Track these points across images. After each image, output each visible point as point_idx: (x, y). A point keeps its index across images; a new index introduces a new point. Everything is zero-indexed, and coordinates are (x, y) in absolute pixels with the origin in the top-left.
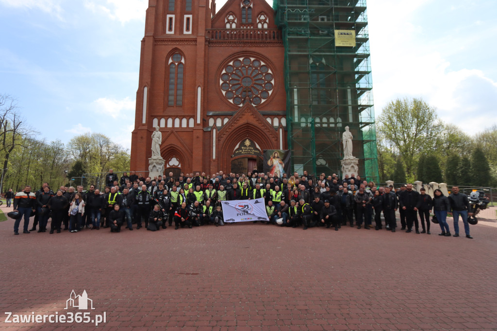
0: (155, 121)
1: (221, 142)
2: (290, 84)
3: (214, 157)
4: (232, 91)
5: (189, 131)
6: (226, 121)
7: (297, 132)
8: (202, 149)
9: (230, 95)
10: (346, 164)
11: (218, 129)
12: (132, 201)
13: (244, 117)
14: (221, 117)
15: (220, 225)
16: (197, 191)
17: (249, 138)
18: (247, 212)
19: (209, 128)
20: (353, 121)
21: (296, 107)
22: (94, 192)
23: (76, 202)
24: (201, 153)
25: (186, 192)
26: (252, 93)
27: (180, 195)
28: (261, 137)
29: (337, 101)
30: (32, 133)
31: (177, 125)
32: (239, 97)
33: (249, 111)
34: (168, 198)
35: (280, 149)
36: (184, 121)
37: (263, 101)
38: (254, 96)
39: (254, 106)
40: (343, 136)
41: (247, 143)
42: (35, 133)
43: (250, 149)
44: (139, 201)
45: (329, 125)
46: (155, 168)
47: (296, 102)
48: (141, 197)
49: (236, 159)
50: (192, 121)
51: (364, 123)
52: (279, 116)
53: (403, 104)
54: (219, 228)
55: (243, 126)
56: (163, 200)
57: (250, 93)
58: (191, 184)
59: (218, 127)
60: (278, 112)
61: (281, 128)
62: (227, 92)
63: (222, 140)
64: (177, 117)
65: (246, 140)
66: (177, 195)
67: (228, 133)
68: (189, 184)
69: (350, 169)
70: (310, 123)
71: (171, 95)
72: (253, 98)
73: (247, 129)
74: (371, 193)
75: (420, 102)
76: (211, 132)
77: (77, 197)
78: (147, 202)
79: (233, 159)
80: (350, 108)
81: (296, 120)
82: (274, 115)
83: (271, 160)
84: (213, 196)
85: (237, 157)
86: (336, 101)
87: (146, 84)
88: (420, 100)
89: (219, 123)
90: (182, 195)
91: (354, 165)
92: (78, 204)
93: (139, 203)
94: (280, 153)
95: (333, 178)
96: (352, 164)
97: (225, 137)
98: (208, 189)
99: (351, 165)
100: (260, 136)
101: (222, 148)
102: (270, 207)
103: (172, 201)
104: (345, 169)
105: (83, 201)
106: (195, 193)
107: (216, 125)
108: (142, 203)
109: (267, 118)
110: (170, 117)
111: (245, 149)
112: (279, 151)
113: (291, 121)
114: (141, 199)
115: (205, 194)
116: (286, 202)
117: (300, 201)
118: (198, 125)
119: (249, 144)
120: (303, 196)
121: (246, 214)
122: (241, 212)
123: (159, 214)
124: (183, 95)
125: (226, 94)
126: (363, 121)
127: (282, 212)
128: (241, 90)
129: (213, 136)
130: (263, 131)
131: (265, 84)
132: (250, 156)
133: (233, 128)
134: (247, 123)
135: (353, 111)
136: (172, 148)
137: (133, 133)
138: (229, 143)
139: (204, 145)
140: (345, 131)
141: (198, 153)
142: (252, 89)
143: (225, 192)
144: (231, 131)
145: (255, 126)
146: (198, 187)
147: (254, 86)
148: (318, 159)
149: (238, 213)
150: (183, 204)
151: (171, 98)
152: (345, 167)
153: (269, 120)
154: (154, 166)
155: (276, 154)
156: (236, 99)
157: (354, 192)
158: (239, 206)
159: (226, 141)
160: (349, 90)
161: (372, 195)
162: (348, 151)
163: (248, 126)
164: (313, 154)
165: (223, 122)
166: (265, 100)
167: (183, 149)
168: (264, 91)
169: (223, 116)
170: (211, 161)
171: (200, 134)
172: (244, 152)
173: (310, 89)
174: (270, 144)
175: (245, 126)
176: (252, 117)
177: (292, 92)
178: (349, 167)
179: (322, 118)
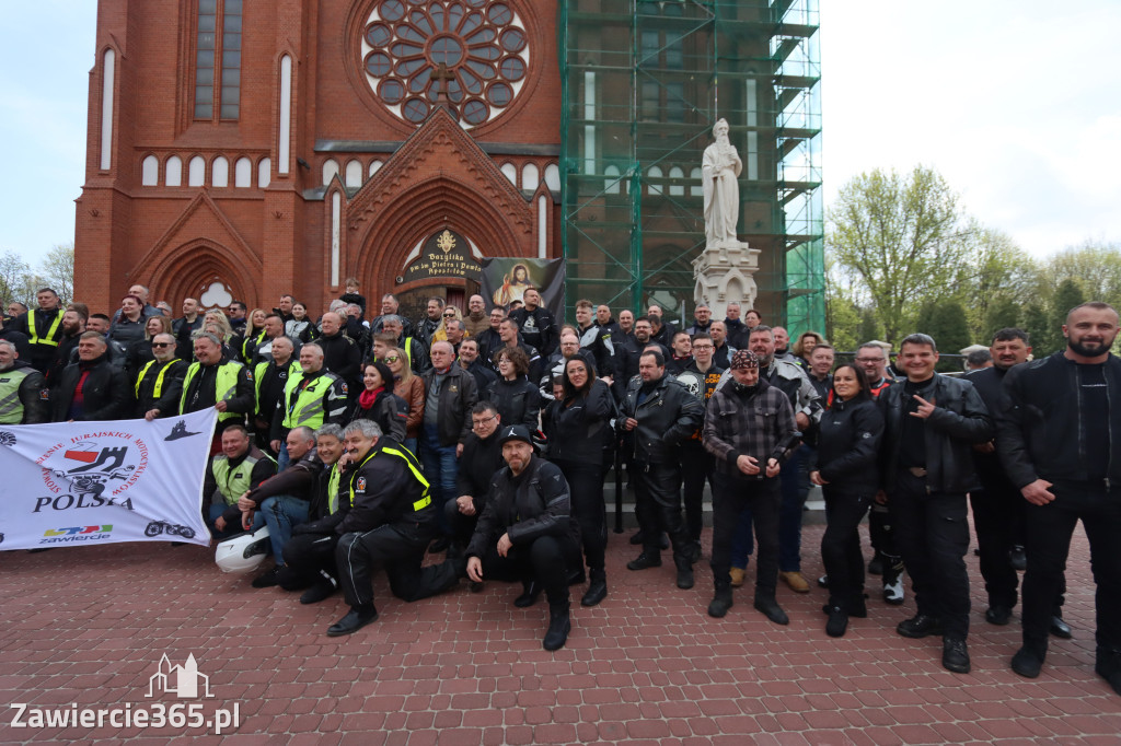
0: (150, 167)
1: (359, 236)
2: (574, 58)
4: (398, 80)
5: (254, 198)
6: (375, 167)
7: (588, 206)
8: (291, 253)
9: (395, 91)
10: (709, 273)
11: (347, 194)
13: (430, 158)
14: (362, 157)
17: (451, 226)
18: (99, 491)
19: (320, 190)
20: (759, 176)
21: (590, 129)
24: (289, 267)
26: (461, 84)
28: (484, 223)
29: (713, 110)
31: (220, 179)
32: (421, 100)
33: (447, 140)
35: (536, 256)
36: (244, 167)
37: (494, 113)
38: (468, 97)
39: (465, 126)
40: (706, 161)
41: (446, 241)
43: (454, 262)
45: (687, 191)
47: (590, 114)
49: (410, 290)
50: (265, 168)
51: (790, 185)
52: (542, 160)
53: (889, 178)
55: (431, 187)
57: (453, 86)
59: (352, 189)
60: (539, 148)
61: (543, 194)
62: (385, 81)
63: (363, 228)
64: (218, 153)
65: (441, 232)
67: (379, 209)
69: (722, 289)
71: (204, 86)
72: (465, 104)
73: (444, 199)
76: (325, 204)
79: (402, 288)
80: (752, 135)
81: (590, 169)
82: (523, 156)
83: (506, 290)
85: (412, 284)
86: (712, 113)
87: (112, 42)
89: (354, 176)
91: (740, 276)
96: (735, 273)
97: (371, 218)
99: (729, 276)
100: (481, 220)
101: (361, 254)
102: (234, 463)
104: (705, 292)
107: (343, 183)
109: (501, 165)
110: (196, 152)
111: (440, 261)
112: (528, 263)
113: (575, 171)
118: (284, 178)
119: (450, 245)
121: (89, 498)
122: (63, 489)
124: (242, 86)
125: (379, 87)
126: (788, 180)
128: (425, 77)
129: (331, 215)
130: (488, 205)
131: (502, 60)
132: (453, 282)
133: (397, 192)
134: (441, 179)
135: (759, 148)
136: (205, 252)
137: (78, 202)
138: (388, 241)
139: (300, 243)
140: (713, 139)
141: (279, 265)
142: (463, 75)
144: (388, 200)
145: (464, 188)
147: (468, 64)
148: (654, 290)
149: (46, 493)
151: (206, 94)
152: (707, 283)
153: (509, 172)
155: (521, 272)
156: (412, 104)
158: (70, 455)
159: (376, 231)
161: (814, 394)
162: (719, 218)
163: (445, 188)
164: (632, 272)
165: (365, 171)
166: (500, 111)
167: (239, 254)
168: (499, 82)
169: (366, 155)
170: (326, 292)
171: (287, 205)
172: (437, 268)
173: (632, 72)
174: (512, 243)
175: (435, 186)
176: (456, 158)
177: (578, 83)
178: (722, 282)
179: (670, 168)
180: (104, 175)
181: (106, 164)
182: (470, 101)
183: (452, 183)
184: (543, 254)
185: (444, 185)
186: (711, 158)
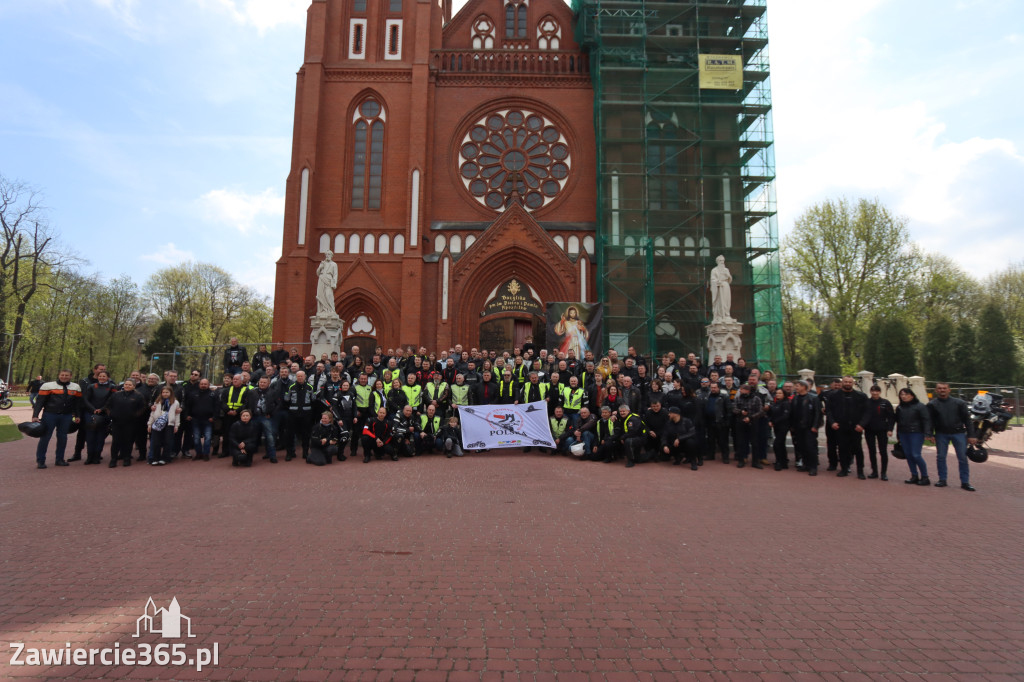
0: (325, 240)
1: (460, 286)
2: (604, 167)
3: (445, 316)
4: (482, 180)
5: (393, 261)
6: (470, 241)
7: (616, 267)
8: (419, 298)
9: (480, 187)
10: (716, 334)
11: (453, 258)
12: (276, 404)
13: (507, 234)
14: (461, 233)
15: (457, 456)
16: (408, 385)
17: (517, 277)
18: (511, 430)
19: (434, 255)
20: (734, 244)
21: (616, 214)
22: (198, 383)
23: (162, 404)
24: (418, 308)
25: (388, 387)
26: (526, 183)
27: (375, 393)
29: (700, 201)
30: (71, 262)
31: (369, 249)
32: (498, 193)
33: (518, 222)
34: (351, 398)
35: (580, 300)
36: (385, 241)
37: (547, 201)
38: (529, 190)
39: (529, 210)
40: (713, 277)
41: (514, 287)
42: (77, 262)
43: (519, 301)
44: (290, 403)
45: (682, 253)
46: (322, 337)
47: (615, 205)
48: (295, 394)
49: (489, 321)
50: (399, 241)
51: (755, 249)
52: (580, 233)
53: (839, 211)
54: (454, 461)
55: (507, 252)
56: (339, 402)
57: (521, 185)
58: (398, 371)
59: (455, 254)
60: (579, 225)
61: (584, 257)
62: (474, 181)
63: (462, 281)
64: (369, 231)
65: (510, 281)
66: (368, 393)
67: (474, 268)
68: (392, 370)
69: (724, 343)
70: (645, 248)
71: (358, 187)
72: (527, 195)
73: (514, 259)
74: (769, 395)
75: (875, 207)
76: (438, 265)
77: (166, 393)
78: (307, 405)
79: (484, 320)
80: (728, 217)
81: (616, 241)
82: (569, 231)
83: (563, 324)
84: (442, 396)
85: (491, 316)
86: (700, 203)
87: (307, 164)
88: (873, 202)
89: (455, 246)
90: (378, 393)
91: (734, 337)
92: (166, 409)
93: (291, 408)
94: (581, 309)
95: (690, 363)
96: (730, 335)
97: (467, 274)
98: (432, 381)
99: (727, 337)
100: (540, 274)
101: (461, 297)
102: (559, 420)
103: (359, 405)
104: (714, 344)
105: (177, 402)
106: (405, 388)
107: (449, 250)
108: (296, 408)
109: (554, 237)
110: (355, 231)
111: (509, 301)
112: (578, 306)
113: (605, 242)
114: (294, 400)
115: (425, 391)
116: (591, 411)
117: (620, 409)
118: (413, 249)
119: (516, 290)
120: (626, 400)
121: (508, 432)
122: (498, 428)
123: (332, 431)
124: (383, 186)
125: (471, 185)
126: (754, 246)
127: (582, 431)
128: (501, 178)
129: (442, 272)
130: (546, 264)
131: (552, 166)
132: (519, 315)
133: (485, 256)
134: (514, 247)
135: (733, 225)
136: (359, 296)
137: (279, 264)
138: (477, 287)
139: (424, 291)
140: (716, 265)
141: (411, 307)
142: (526, 177)
143: (466, 388)
144: (479, 262)
145: (529, 253)
146: (412, 377)
147: (531, 169)
148: (658, 323)
149: (493, 430)
150: (380, 411)
151: (358, 192)
152: (715, 339)
153: (559, 241)
154: (322, 333)
155: (573, 312)
156: (491, 195)
157: (733, 392)
158: (495, 416)
159: (470, 282)
160: (726, 181)
162: (721, 307)
163: (516, 253)
164: (648, 312)
165: (463, 244)
166: (551, 200)
167: (381, 298)
168: (551, 180)
169: (463, 232)
170: (439, 323)
171: (417, 267)
172: (508, 305)
173: (644, 176)
174: (561, 290)
175: (509, 251)
176: (524, 233)
177: (607, 183)
178: (724, 340)
179: (670, 238)
180: (301, 248)
181: (302, 241)
182: (531, 193)
183: (523, 250)
184: (584, 299)
185: (517, 251)
186: (716, 276)
